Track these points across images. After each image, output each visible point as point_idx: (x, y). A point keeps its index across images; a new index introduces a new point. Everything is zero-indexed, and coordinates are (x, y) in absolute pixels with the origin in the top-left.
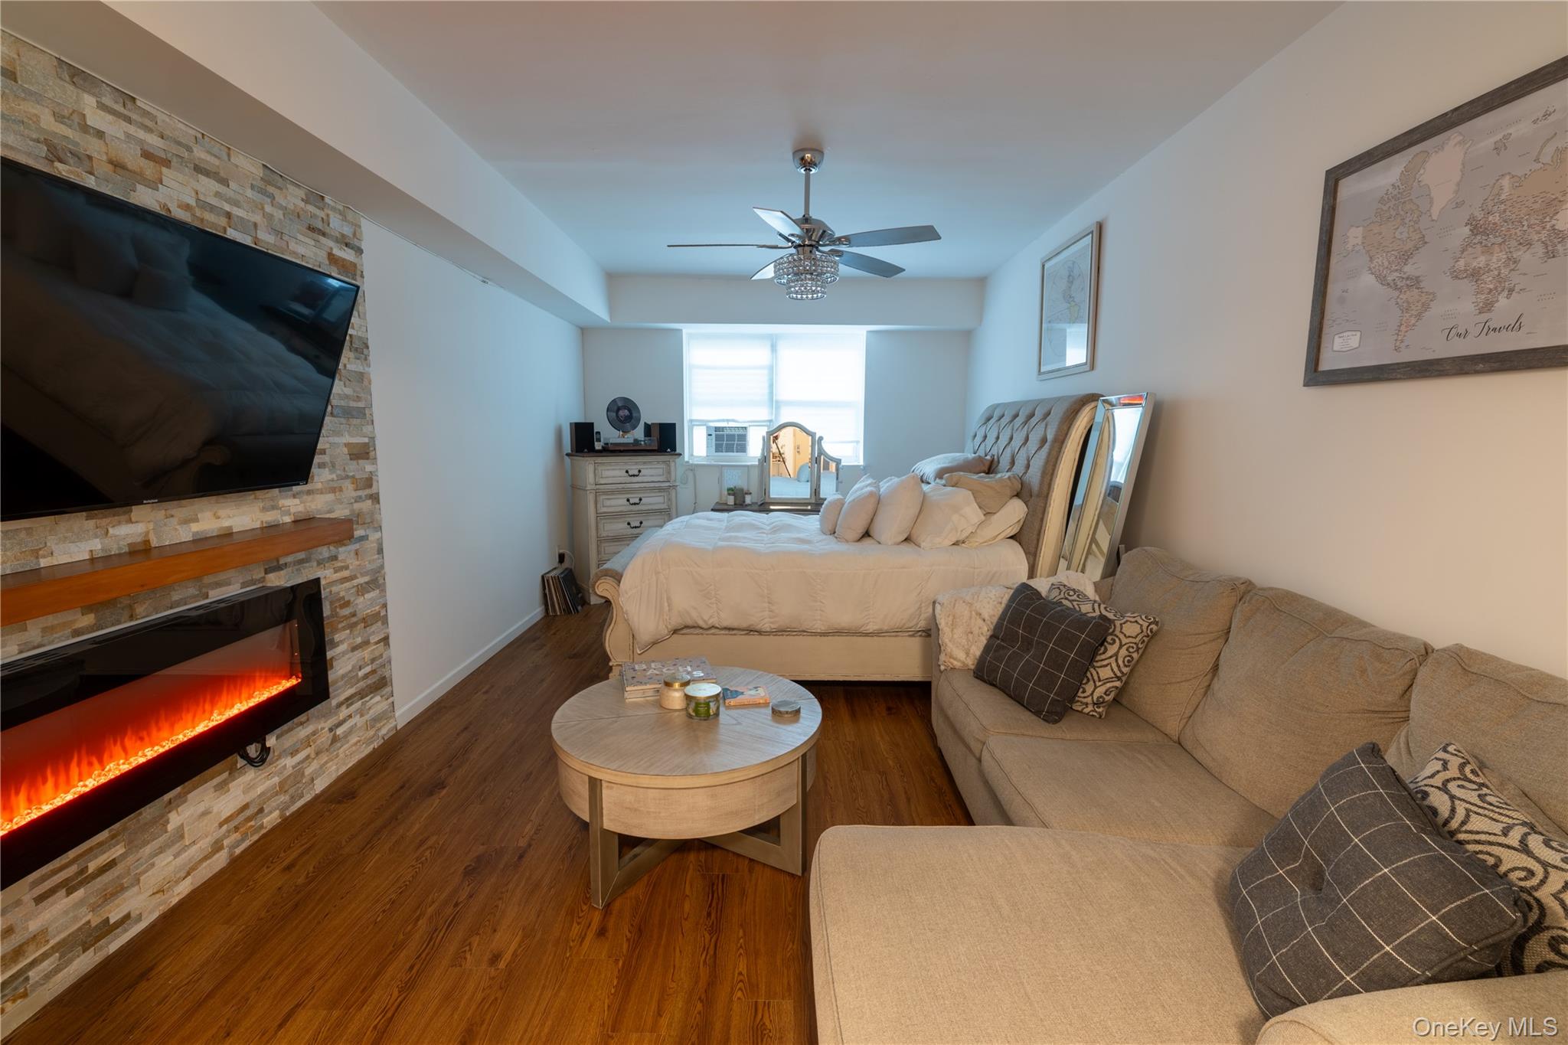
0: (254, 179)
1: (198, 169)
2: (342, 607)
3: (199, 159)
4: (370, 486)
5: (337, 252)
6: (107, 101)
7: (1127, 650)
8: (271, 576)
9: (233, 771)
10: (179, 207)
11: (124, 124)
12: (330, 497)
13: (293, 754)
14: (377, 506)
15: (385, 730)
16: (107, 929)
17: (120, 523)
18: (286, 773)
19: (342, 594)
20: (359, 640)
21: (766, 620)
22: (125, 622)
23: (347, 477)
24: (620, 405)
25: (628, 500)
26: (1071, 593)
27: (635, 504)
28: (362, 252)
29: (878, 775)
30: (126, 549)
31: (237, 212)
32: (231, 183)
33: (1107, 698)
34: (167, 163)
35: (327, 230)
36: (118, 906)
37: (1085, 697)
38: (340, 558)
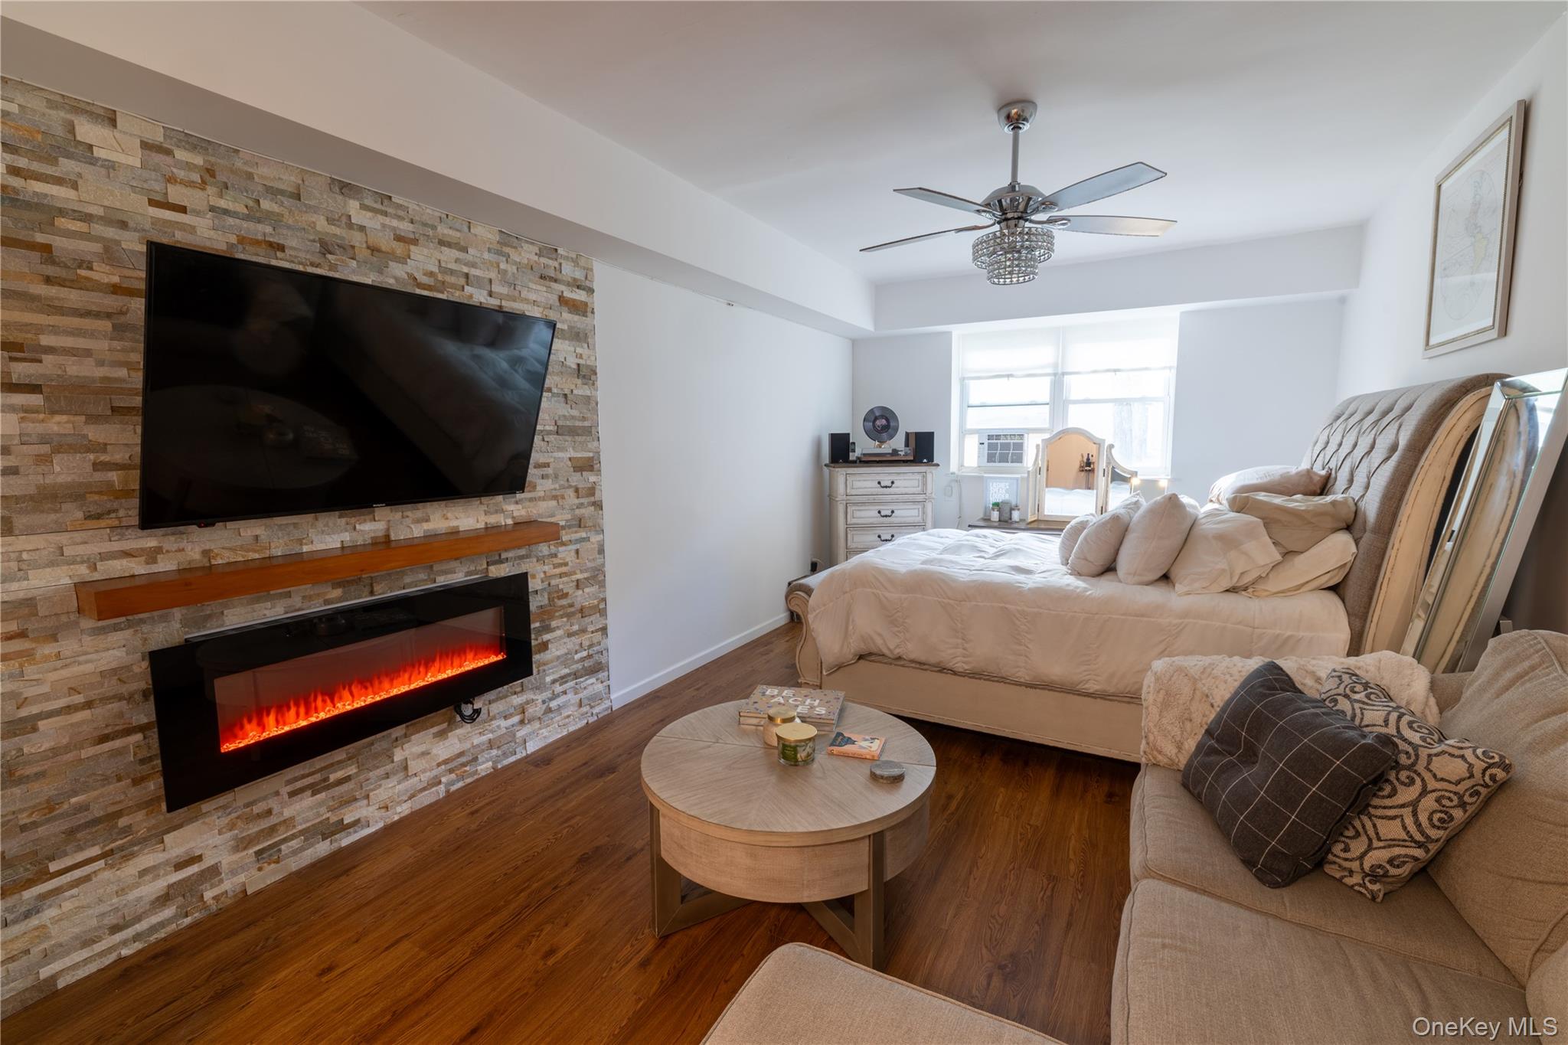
0: (491, 243)
1: (442, 243)
2: (559, 598)
3: (443, 234)
4: (593, 495)
5: (568, 294)
6: (369, 202)
7: (1438, 800)
8: (492, 568)
9: (451, 725)
10: (425, 274)
11: (380, 217)
12: (554, 503)
13: (506, 718)
14: (600, 512)
15: (600, 709)
16: (342, 827)
17: (365, 521)
18: (499, 733)
19: (561, 587)
20: (576, 628)
21: (959, 659)
22: (366, 597)
23: (570, 487)
24: (877, 414)
25: (879, 512)
26: (1359, 688)
27: (886, 516)
28: (593, 291)
29: (1045, 880)
30: (370, 541)
31: (473, 272)
32: (470, 250)
33: (1393, 871)
34: (415, 242)
35: (559, 277)
36: (352, 811)
37: (1346, 860)
38: (559, 556)
